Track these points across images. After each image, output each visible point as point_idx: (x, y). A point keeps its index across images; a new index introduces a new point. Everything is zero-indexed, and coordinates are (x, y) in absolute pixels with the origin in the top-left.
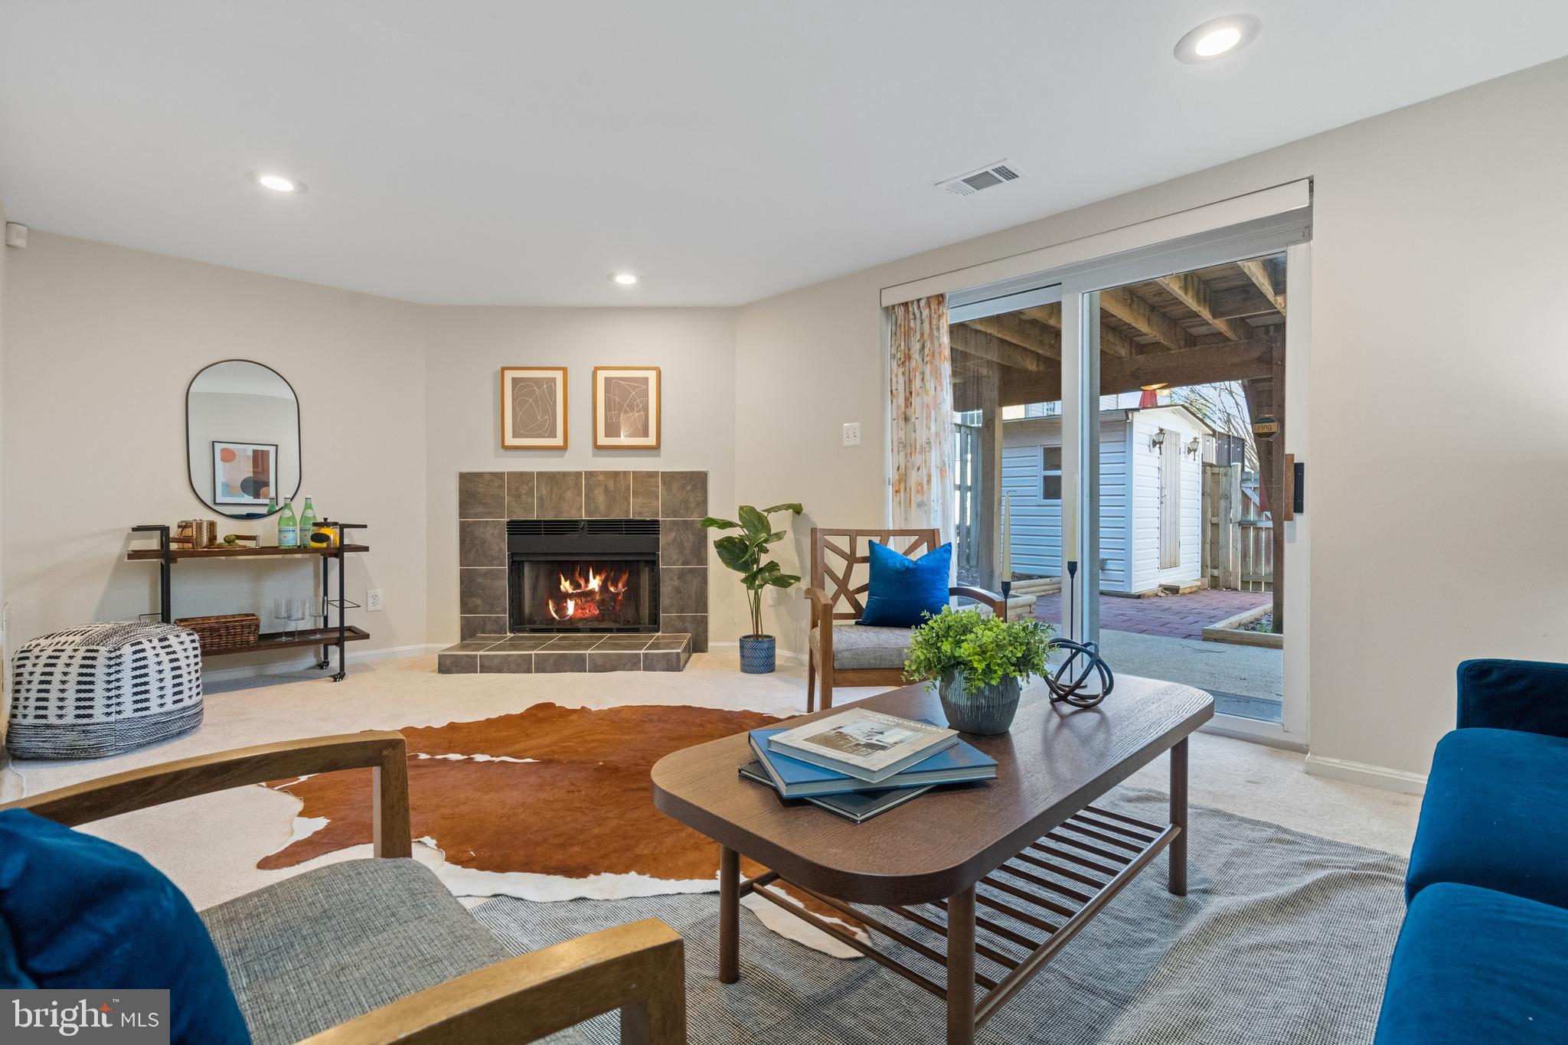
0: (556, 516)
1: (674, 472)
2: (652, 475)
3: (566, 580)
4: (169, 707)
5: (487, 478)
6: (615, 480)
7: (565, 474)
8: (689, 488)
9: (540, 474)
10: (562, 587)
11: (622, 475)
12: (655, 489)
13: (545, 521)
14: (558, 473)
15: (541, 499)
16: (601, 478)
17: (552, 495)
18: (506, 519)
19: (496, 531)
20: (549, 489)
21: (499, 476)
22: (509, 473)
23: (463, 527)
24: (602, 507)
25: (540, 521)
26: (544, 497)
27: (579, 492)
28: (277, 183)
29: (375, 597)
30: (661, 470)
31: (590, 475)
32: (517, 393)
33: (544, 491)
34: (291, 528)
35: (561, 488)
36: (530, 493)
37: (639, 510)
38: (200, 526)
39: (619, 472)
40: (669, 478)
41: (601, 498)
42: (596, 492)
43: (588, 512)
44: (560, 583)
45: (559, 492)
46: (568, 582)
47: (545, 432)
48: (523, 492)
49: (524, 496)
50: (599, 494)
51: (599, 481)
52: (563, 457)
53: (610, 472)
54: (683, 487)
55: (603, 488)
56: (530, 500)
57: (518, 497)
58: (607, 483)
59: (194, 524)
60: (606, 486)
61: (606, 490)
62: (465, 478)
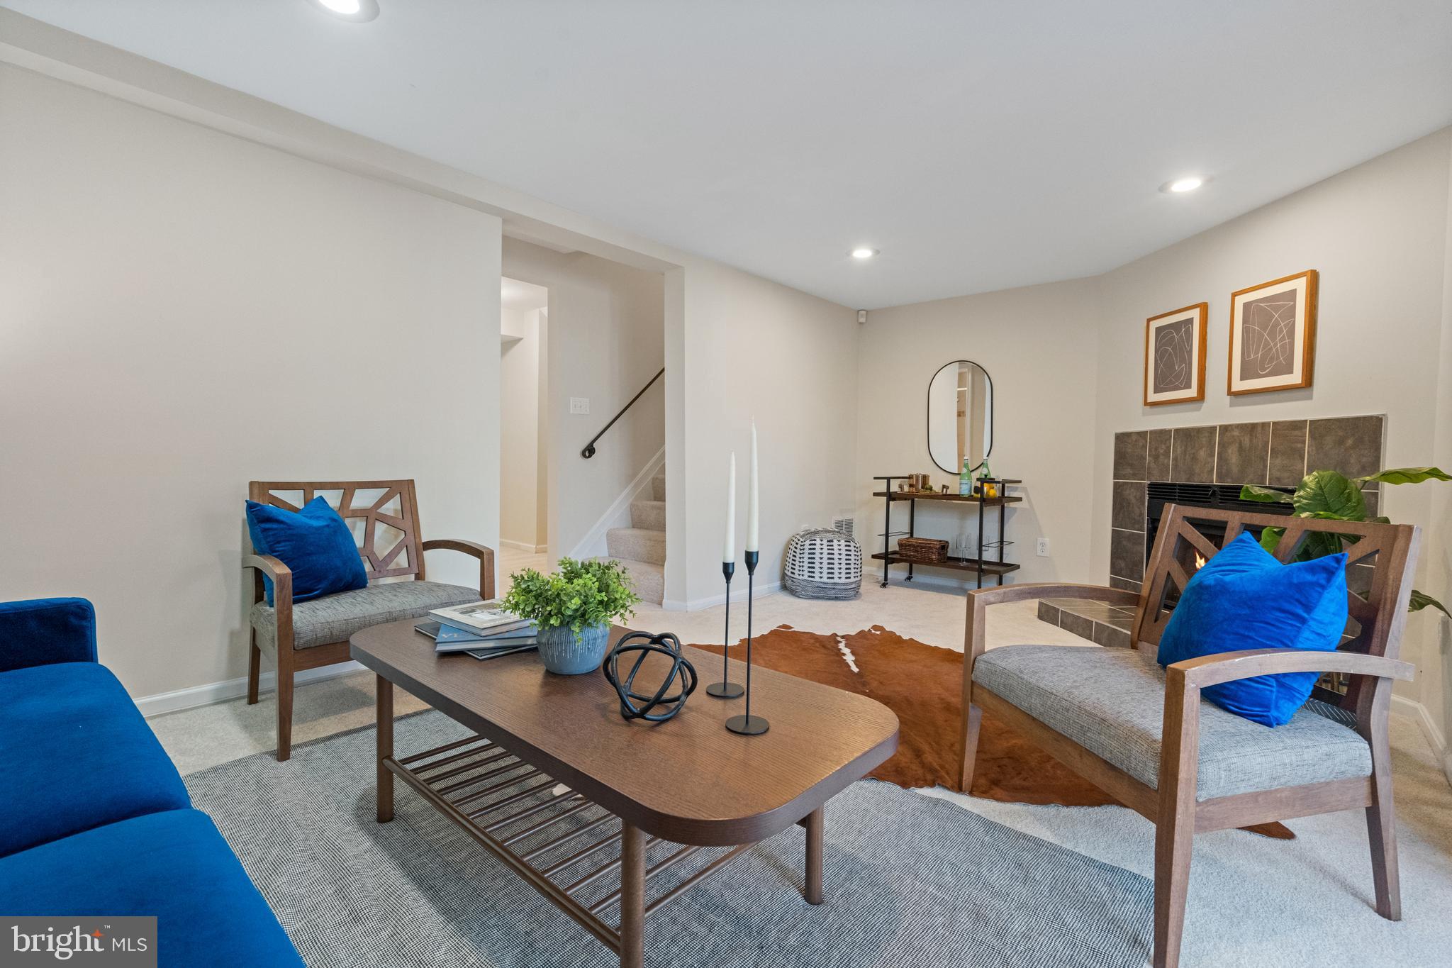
0: (1188, 480)
1: (1329, 420)
2: (1297, 425)
3: (1201, 558)
4: (825, 580)
5: (1134, 438)
6: (1251, 435)
7: (1199, 430)
8: (1350, 442)
9: (1177, 431)
10: (1197, 565)
11: (1259, 428)
12: (1299, 445)
13: (1180, 485)
14: (1193, 429)
15: (1175, 459)
16: (1236, 433)
17: (1185, 456)
18: (1146, 482)
19: (1138, 494)
20: (1183, 448)
21: (1142, 435)
22: (1152, 432)
23: (1117, 487)
24: (1235, 470)
25: (1174, 485)
26: (1179, 458)
27: (1211, 452)
28: (862, 254)
29: (1043, 544)
30: (1309, 417)
31: (1225, 429)
32: (1161, 340)
33: (1179, 450)
34: (966, 481)
35: (1194, 446)
36: (1167, 454)
37: (1278, 474)
38: (917, 477)
39: (1257, 424)
40: (1321, 428)
41: (1233, 457)
42: (1230, 451)
43: (1220, 477)
44: (1196, 561)
45: (1193, 451)
46: (1203, 559)
47: (1181, 383)
48: (1162, 451)
49: (1161, 457)
50: (1232, 453)
51: (1233, 436)
52: (1199, 409)
53: (1246, 425)
54: (1341, 442)
55: (1237, 445)
56: (1166, 461)
57: (1156, 457)
58: (1242, 439)
59: (914, 477)
60: (1240, 443)
61: (1241, 449)
62: (1121, 439)
